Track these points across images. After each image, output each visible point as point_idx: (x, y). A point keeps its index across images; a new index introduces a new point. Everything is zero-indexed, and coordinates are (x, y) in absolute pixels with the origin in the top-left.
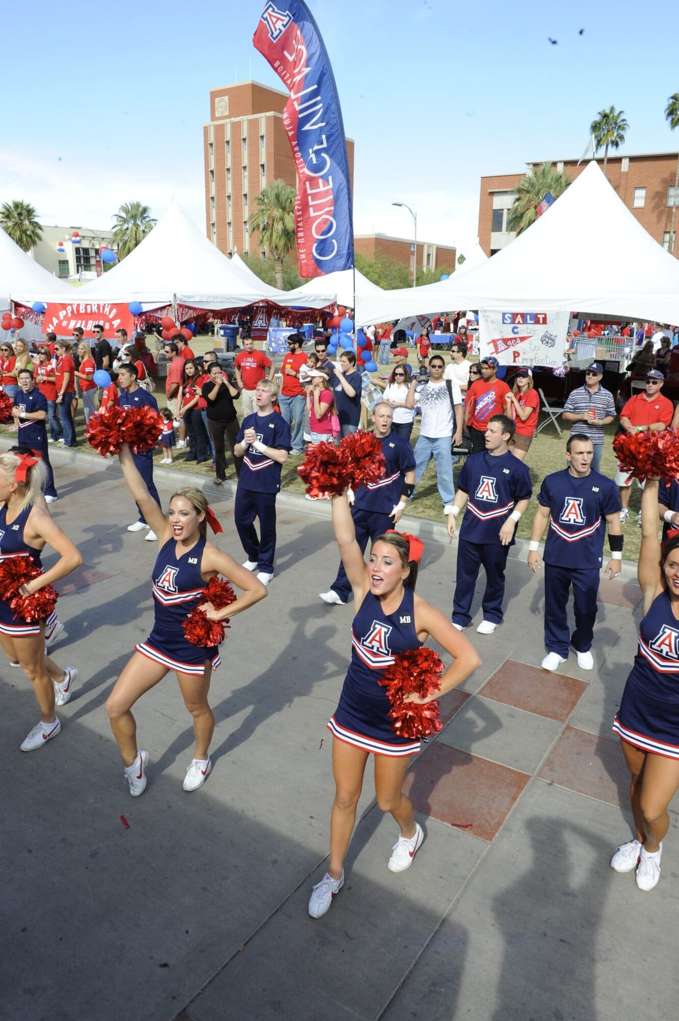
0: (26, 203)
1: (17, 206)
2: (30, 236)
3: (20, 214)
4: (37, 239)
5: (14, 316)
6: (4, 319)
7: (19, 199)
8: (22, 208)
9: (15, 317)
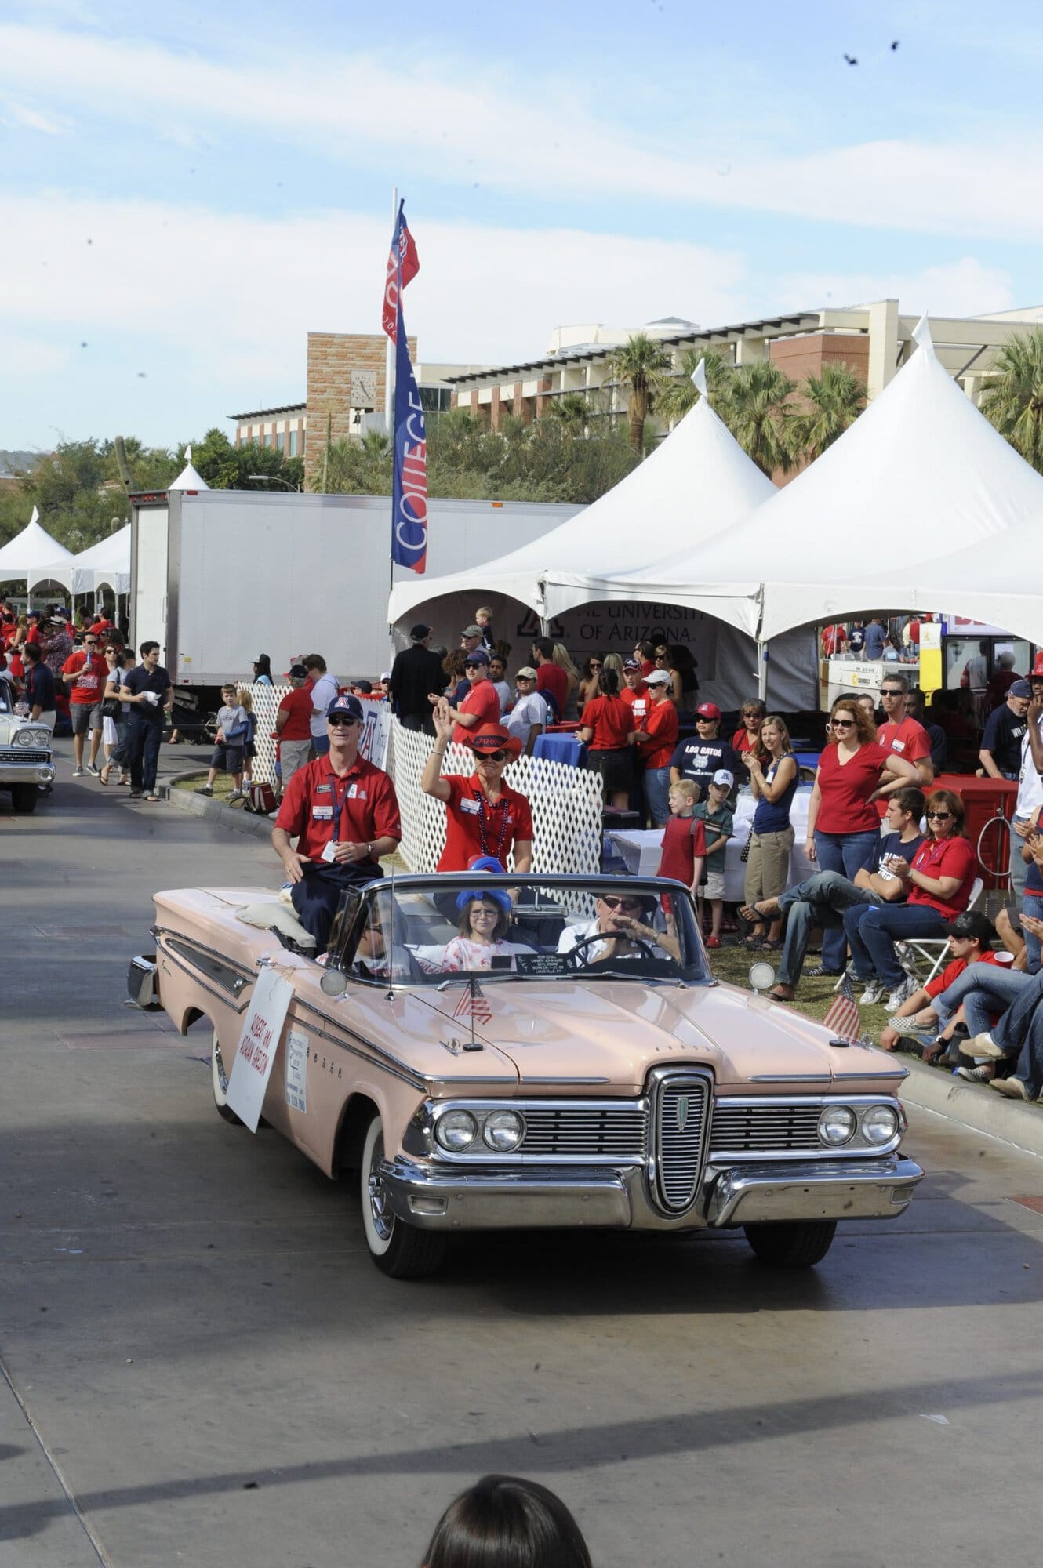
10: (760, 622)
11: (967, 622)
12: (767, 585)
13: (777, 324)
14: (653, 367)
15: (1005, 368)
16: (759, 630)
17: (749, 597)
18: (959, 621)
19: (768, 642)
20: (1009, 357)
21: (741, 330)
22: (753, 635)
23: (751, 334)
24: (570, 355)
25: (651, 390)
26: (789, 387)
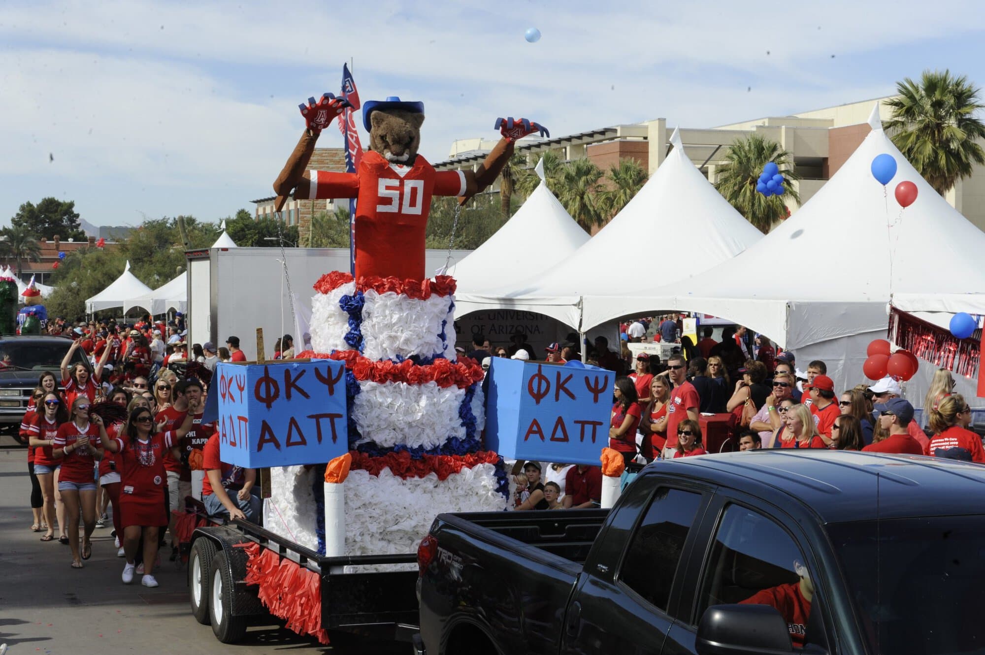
0: (953, 77)
1: (932, 85)
2: (956, 155)
3: (938, 105)
4: (972, 160)
5: (894, 347)
6: (870, 353)
7: (936, 70)
8: (944, 89)
9: (898, 348)
10: (581, 320)
11: (711, 317)
12: (584, 297)
13: (591, 135)
14: (515, 164)
15: (732, 159)
16: (580, 326)
17: (575, 305)
18: (707, 316)
19: (586, 333)
20: (734, 152)
21: (569, 139)
22: (577, 328)
23: (575, 142)
24: (463, 157)
25: (514, 178)
26: (600, 174)
